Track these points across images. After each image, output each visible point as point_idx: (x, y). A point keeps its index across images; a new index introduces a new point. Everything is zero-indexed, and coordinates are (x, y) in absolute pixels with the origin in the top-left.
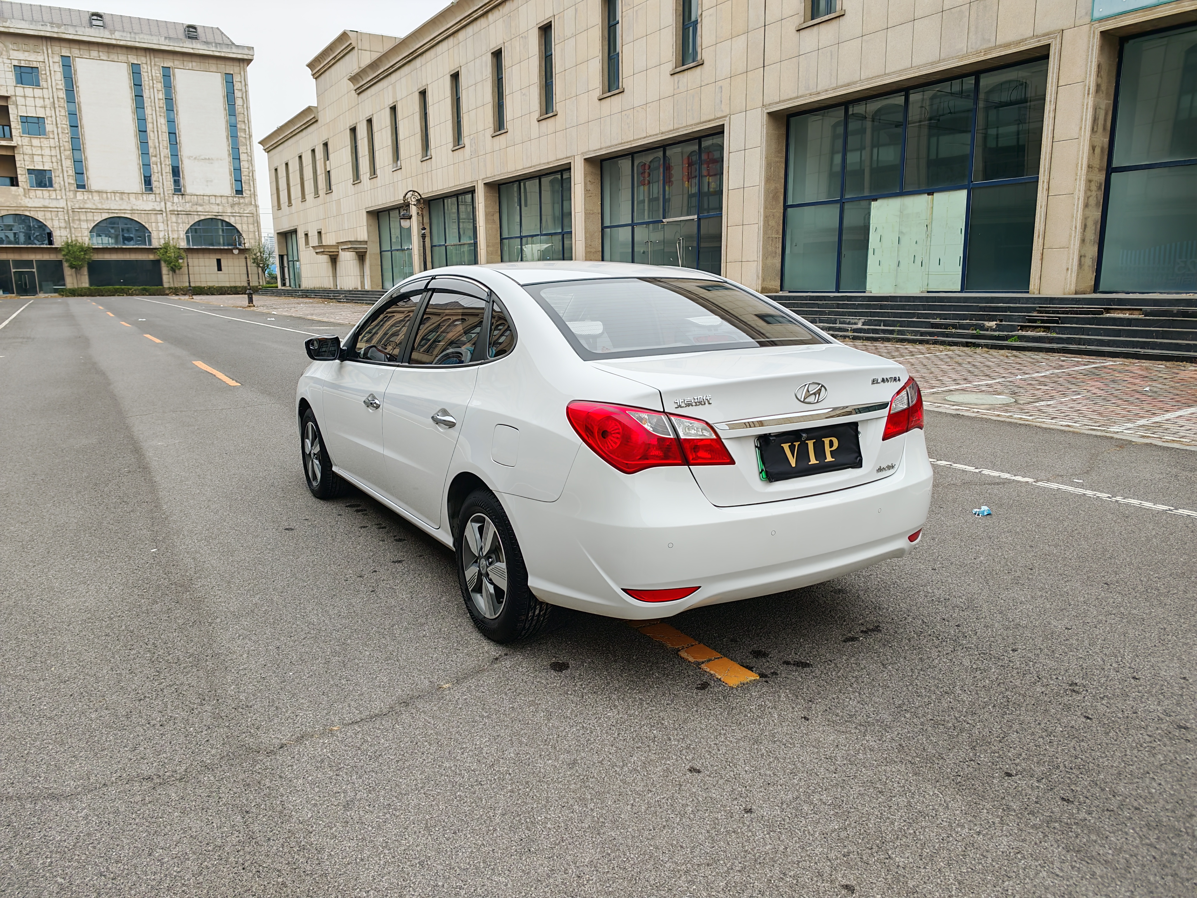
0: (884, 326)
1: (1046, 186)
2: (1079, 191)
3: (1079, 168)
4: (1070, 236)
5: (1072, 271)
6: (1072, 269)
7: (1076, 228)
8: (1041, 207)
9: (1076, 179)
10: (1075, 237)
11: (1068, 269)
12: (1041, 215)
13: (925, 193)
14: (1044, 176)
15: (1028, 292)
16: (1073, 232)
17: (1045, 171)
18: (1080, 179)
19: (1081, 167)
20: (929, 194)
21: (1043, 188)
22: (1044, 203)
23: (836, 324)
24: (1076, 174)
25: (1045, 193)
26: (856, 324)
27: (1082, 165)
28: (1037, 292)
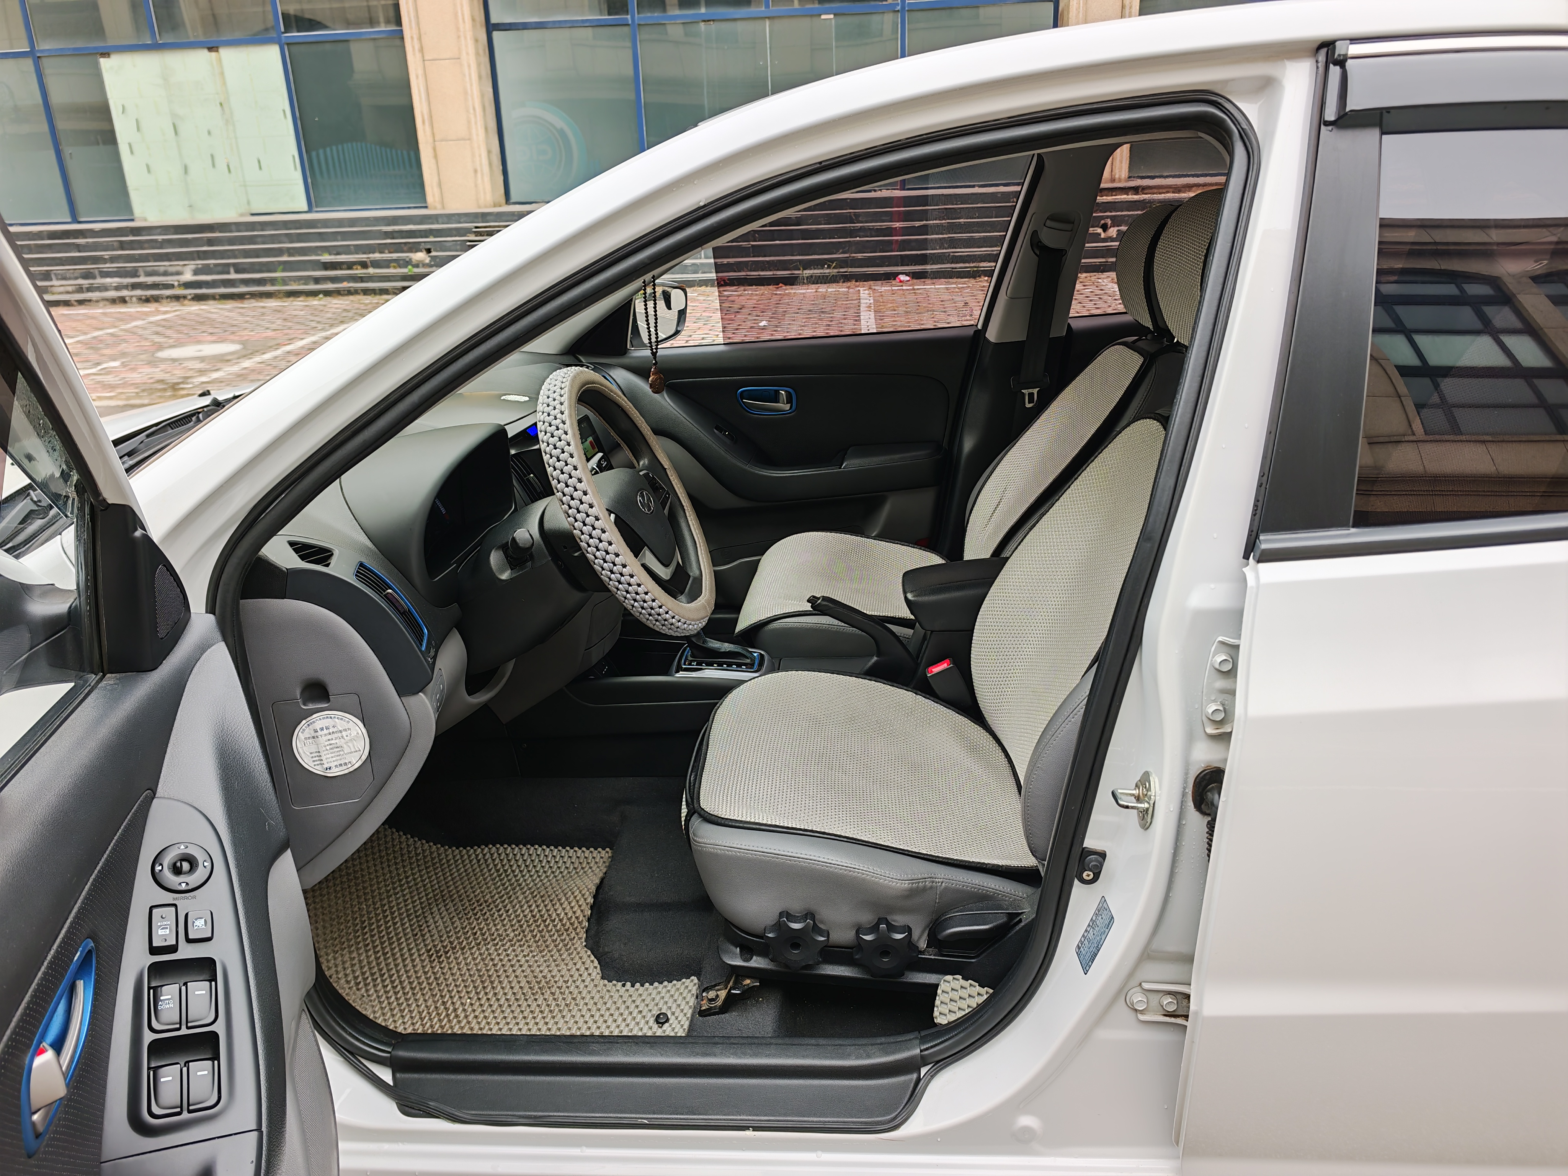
0: (237, 272)
1: (417, 46)
2: (468, 54)
3: (461, 21)
4: (469, 122)
5: (482, 175)
6: (482, 171)
7: (474, 109)
8: (417, 77)
9: (459, 37)
10: (476, 123)
11: (476, 171)
12: (419, 91)
13: (204, 48)
14: (411, 28)
15: (426, 207)
16: (472, 116)
17: (410, 21)
18: (465, 38)
19: (463, 19)
20: (210, 49)
21: (413, 47)
22: (420, 72)
23: (139, 276)
24: (458, 29)
25: (418, 55)
26: (178, 273)
27: (463, 15)
28: (439, 206)
